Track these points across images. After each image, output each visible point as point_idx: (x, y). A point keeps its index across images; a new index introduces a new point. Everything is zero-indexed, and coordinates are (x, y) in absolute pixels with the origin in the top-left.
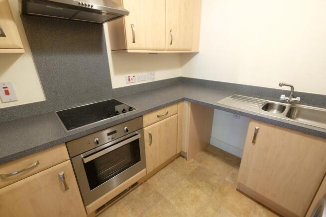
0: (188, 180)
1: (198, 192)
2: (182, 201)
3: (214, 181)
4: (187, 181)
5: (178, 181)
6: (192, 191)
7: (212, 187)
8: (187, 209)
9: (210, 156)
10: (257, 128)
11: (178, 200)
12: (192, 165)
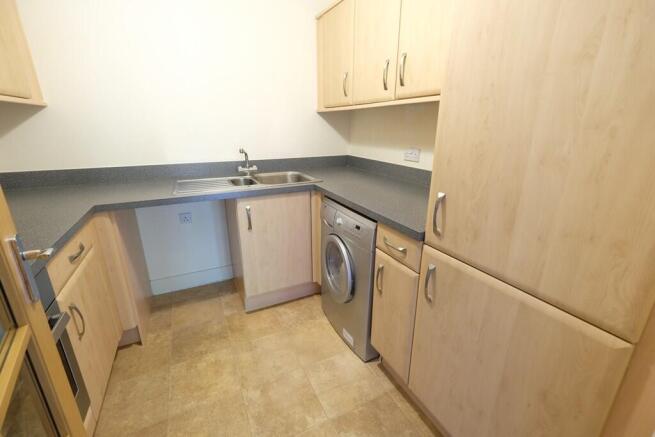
0: (178, 362)
1: (211, 357)
2: (202, 388)
3: (215, 328)
4: (179, 365)
5: (165, 379)
6: (201, 365)
7: (221, 336)
8: (219, 387)
9: (173, 309)
10: (248, 207)
11: (195, 394)
12: (158, 341)
